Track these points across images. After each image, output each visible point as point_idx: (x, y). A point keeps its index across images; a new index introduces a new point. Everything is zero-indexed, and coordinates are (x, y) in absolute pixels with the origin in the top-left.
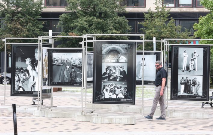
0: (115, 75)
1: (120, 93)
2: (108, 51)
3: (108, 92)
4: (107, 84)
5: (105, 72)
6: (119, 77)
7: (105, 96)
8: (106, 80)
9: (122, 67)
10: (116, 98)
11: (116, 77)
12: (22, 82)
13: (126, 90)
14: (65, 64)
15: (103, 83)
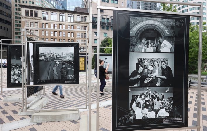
0: (153, 75)
1: (162, 108)
2: (140, 31)
3: (140, 108)
4: (139, 93)
5: (136, 70)
6: (160, 80)
7: (135, 115)
8: (136, 86)
9: (164, 62)
10: (154, 117)
11: (154, 78)
12: (17, 75)
13: (172, 102)
14: (55, 60)
15: (132, 91)
